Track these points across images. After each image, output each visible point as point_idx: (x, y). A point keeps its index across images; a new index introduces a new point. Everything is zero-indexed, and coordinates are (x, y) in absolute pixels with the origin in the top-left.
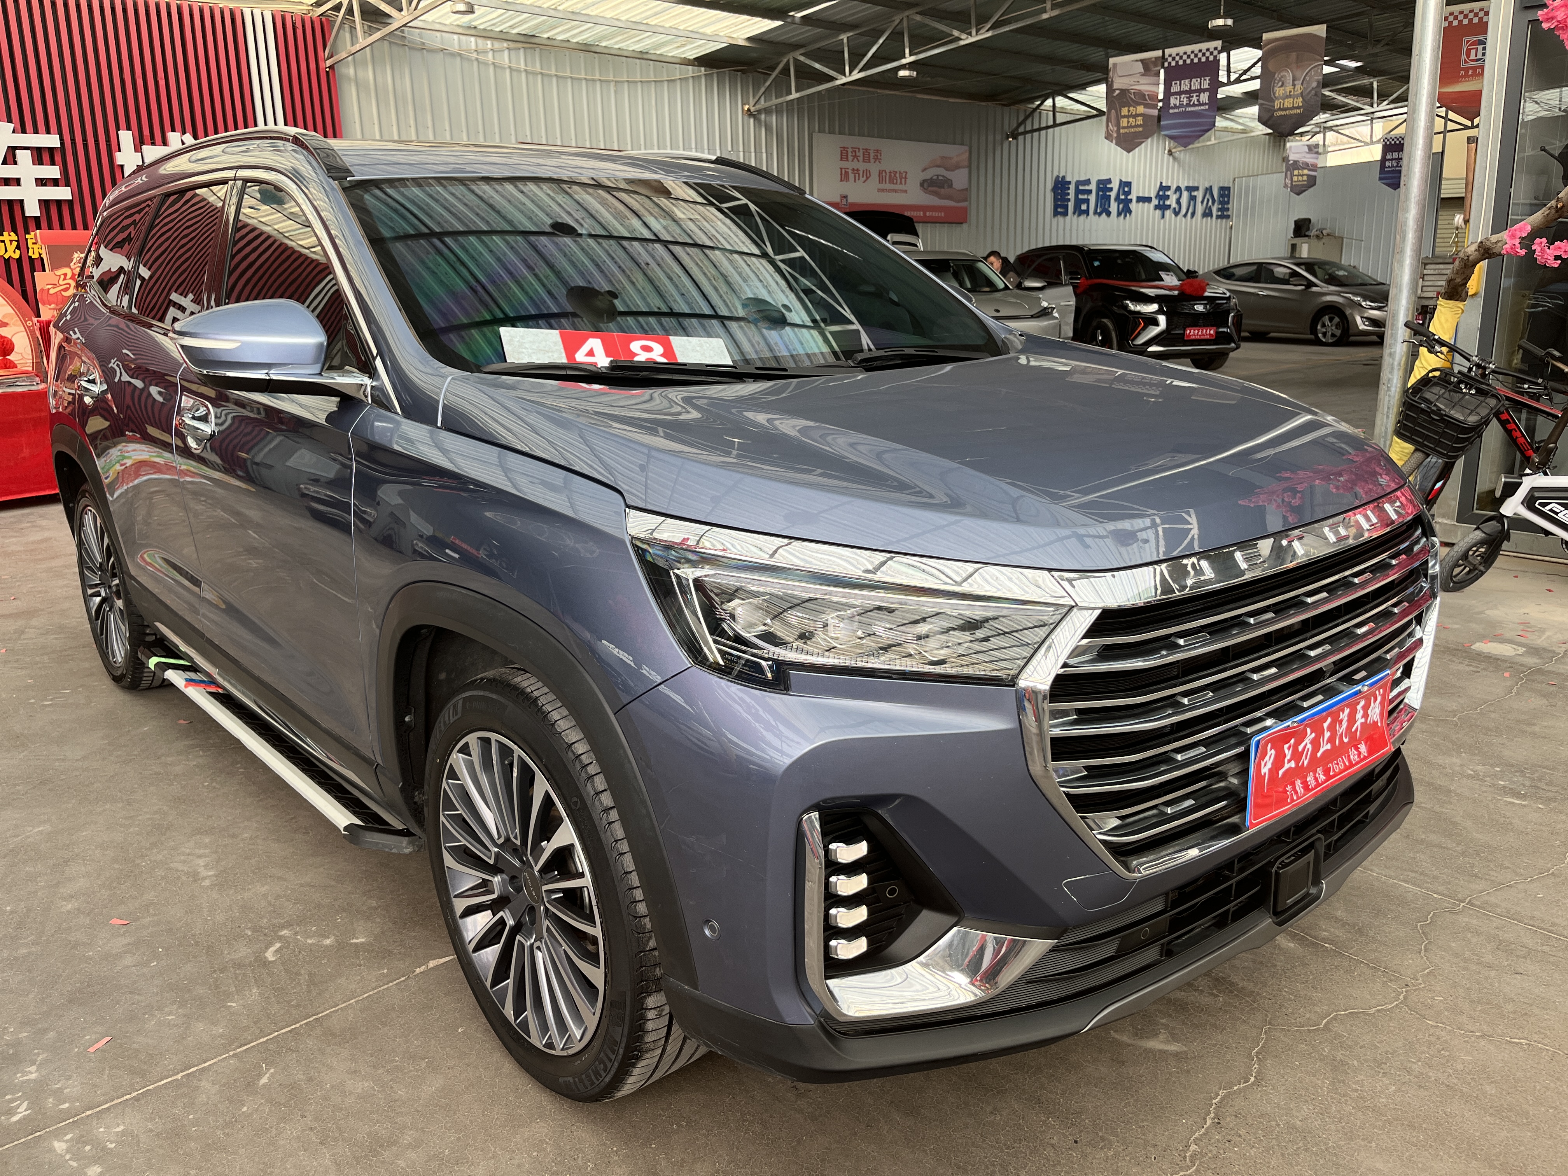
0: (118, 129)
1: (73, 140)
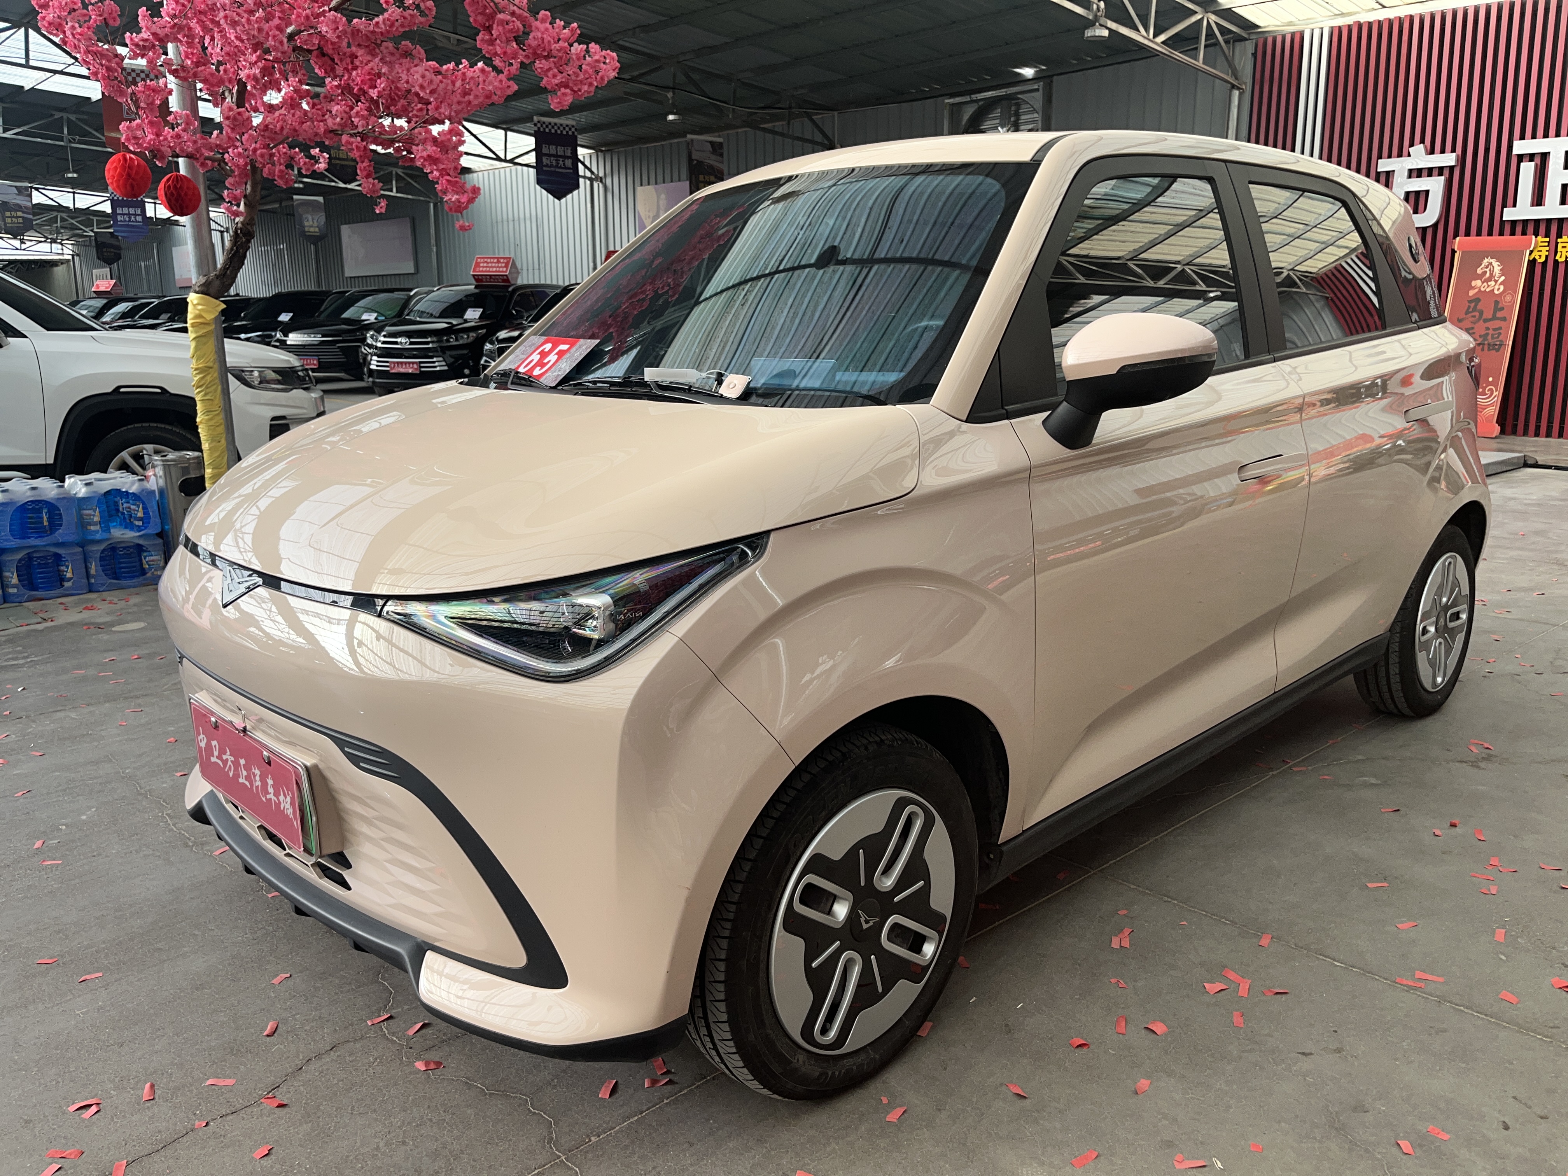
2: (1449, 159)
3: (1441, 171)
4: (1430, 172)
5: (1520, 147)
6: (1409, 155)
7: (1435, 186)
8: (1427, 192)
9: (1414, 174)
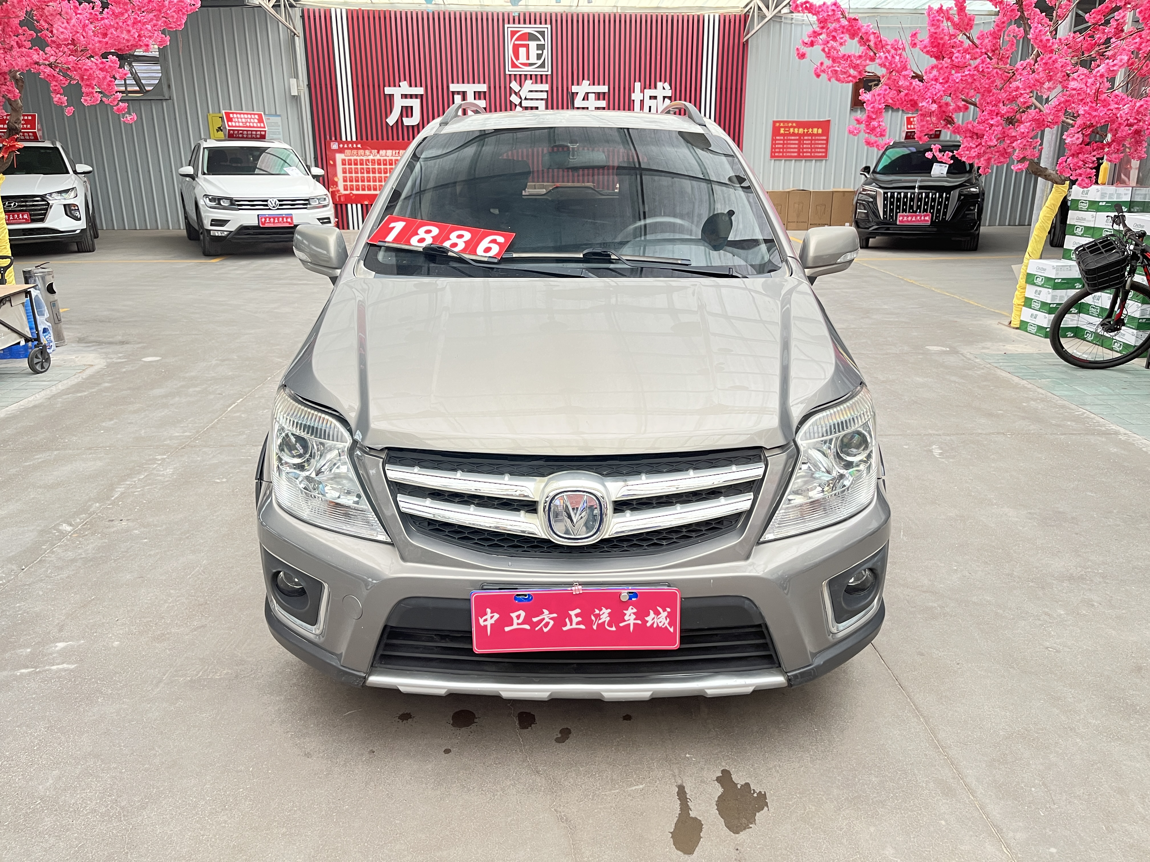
0: (635, 81)
1: (614, 88)
2: (420, 91)
3: (416, 96)
4: (411, 96)
5: (453, 87)
6: (400, 86)
7: (416, 104)
8: (412, 107)
9: (403, 96)
